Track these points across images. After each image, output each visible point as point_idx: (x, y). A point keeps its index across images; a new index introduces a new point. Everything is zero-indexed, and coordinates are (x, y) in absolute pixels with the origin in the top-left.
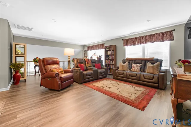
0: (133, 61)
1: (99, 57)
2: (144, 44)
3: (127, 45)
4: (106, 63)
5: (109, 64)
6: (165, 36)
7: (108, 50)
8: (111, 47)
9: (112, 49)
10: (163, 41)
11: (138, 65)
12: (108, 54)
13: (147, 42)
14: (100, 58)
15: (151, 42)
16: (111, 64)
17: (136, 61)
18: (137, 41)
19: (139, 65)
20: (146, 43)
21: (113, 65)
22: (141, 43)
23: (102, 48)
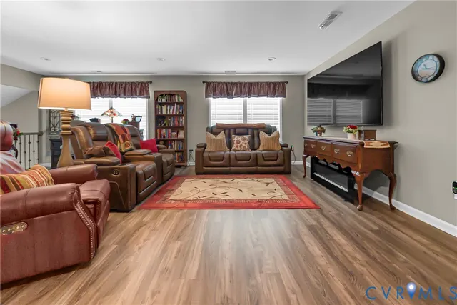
0: (232, 131)
1: (130, 120)
2: (247, 98)
3: (215, 96)
4: (159, 138)
5: (167, 139)
6: (277, 88)
7: (164, 101)
8: (173, 95)
9: (177, 99)
10: (274, 96)
11: (245, 136)
12: (164, 113)
13: (252, 95)
14: (137, 124)
15: (259, 95)
16: (174, 140)
17: (237, 130)
18: (235, 89)
19: (247, 137)
20: (249, 96)
21: (178, 140)
22: (241, 94)
23: (141, 95)
